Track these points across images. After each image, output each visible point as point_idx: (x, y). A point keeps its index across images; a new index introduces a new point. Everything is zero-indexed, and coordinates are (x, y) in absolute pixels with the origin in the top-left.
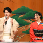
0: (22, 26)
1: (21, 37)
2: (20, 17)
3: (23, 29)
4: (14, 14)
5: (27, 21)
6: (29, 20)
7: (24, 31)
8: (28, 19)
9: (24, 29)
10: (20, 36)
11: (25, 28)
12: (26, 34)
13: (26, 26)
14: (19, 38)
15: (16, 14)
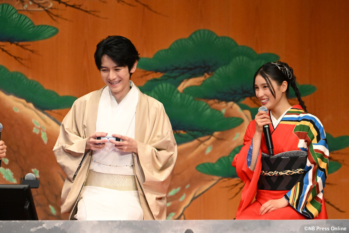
0: (195, 137)
1: (191, 197)
2: (187, 90)
3: (203, 151)
4: (156, 71)
5: (223, 111)
6: (236, 101)
7: (205, 161)
8: (227, 101)
9: (208, 151)
10: (189, 191)
11: (214, 144)
12: (217, 178)
13: (216, 133)
14: (181, 199)
15: (165, 71)
